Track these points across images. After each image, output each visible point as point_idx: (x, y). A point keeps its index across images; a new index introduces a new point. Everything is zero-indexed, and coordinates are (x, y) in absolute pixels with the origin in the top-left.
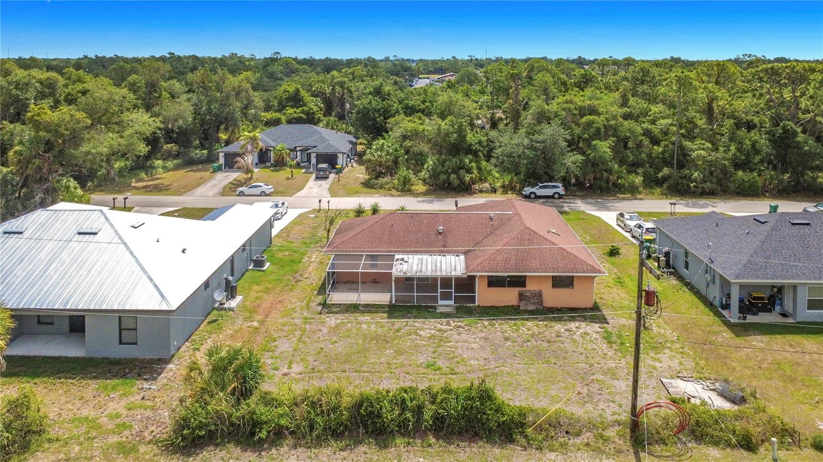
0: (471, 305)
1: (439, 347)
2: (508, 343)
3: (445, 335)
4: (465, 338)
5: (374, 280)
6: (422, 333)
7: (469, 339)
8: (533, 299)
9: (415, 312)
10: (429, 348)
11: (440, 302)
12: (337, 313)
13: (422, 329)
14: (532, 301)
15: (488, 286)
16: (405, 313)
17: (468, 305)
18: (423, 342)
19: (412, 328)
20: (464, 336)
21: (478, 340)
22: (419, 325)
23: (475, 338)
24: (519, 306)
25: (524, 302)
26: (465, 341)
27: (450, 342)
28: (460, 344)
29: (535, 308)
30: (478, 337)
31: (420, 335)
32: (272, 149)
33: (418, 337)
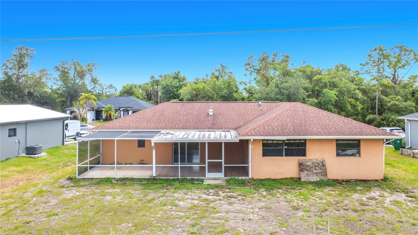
0: (244, 178)
1: (201, 218)
2: (300, 214)
3: (212, 205)
4: (239, 208)
5: (142, 160)
6: (181, 203)
7: (245, 209)
8: (316, 170)
9: (177, 184)
10: (187, 220)
11: (208, 175)
12: (83, 186)
13: (183, 200)
14: (314, 171)
15: (264, 155)
16: (165, 185)
17: (240, 178)
18: (180, 213)
19: (169, 198)
20: (237, 207)
21: (257, 210)
22: (180, 195)
23: (252, 208)
24: (300, 179)
25: (306, 172)
26: (239, 212)
27: (218, 212)
28: (232, 215)
29: (318, 179)
30: (256, 207)
31: (176, 206)
32: (103, 109)
33: (174, 208)
